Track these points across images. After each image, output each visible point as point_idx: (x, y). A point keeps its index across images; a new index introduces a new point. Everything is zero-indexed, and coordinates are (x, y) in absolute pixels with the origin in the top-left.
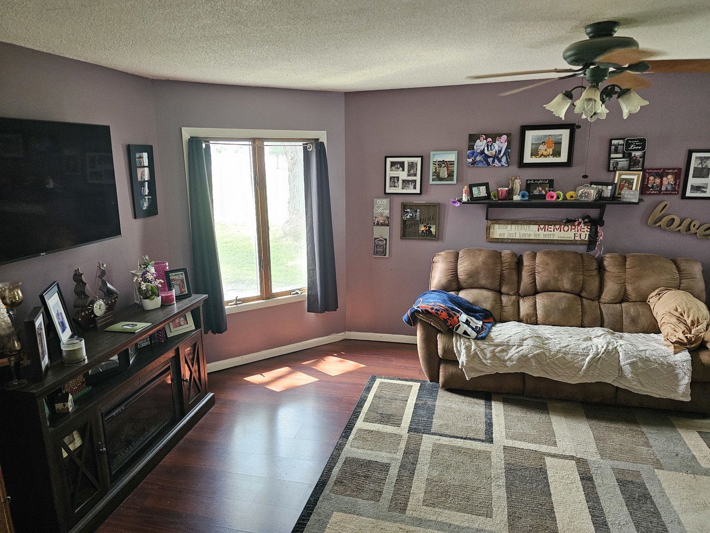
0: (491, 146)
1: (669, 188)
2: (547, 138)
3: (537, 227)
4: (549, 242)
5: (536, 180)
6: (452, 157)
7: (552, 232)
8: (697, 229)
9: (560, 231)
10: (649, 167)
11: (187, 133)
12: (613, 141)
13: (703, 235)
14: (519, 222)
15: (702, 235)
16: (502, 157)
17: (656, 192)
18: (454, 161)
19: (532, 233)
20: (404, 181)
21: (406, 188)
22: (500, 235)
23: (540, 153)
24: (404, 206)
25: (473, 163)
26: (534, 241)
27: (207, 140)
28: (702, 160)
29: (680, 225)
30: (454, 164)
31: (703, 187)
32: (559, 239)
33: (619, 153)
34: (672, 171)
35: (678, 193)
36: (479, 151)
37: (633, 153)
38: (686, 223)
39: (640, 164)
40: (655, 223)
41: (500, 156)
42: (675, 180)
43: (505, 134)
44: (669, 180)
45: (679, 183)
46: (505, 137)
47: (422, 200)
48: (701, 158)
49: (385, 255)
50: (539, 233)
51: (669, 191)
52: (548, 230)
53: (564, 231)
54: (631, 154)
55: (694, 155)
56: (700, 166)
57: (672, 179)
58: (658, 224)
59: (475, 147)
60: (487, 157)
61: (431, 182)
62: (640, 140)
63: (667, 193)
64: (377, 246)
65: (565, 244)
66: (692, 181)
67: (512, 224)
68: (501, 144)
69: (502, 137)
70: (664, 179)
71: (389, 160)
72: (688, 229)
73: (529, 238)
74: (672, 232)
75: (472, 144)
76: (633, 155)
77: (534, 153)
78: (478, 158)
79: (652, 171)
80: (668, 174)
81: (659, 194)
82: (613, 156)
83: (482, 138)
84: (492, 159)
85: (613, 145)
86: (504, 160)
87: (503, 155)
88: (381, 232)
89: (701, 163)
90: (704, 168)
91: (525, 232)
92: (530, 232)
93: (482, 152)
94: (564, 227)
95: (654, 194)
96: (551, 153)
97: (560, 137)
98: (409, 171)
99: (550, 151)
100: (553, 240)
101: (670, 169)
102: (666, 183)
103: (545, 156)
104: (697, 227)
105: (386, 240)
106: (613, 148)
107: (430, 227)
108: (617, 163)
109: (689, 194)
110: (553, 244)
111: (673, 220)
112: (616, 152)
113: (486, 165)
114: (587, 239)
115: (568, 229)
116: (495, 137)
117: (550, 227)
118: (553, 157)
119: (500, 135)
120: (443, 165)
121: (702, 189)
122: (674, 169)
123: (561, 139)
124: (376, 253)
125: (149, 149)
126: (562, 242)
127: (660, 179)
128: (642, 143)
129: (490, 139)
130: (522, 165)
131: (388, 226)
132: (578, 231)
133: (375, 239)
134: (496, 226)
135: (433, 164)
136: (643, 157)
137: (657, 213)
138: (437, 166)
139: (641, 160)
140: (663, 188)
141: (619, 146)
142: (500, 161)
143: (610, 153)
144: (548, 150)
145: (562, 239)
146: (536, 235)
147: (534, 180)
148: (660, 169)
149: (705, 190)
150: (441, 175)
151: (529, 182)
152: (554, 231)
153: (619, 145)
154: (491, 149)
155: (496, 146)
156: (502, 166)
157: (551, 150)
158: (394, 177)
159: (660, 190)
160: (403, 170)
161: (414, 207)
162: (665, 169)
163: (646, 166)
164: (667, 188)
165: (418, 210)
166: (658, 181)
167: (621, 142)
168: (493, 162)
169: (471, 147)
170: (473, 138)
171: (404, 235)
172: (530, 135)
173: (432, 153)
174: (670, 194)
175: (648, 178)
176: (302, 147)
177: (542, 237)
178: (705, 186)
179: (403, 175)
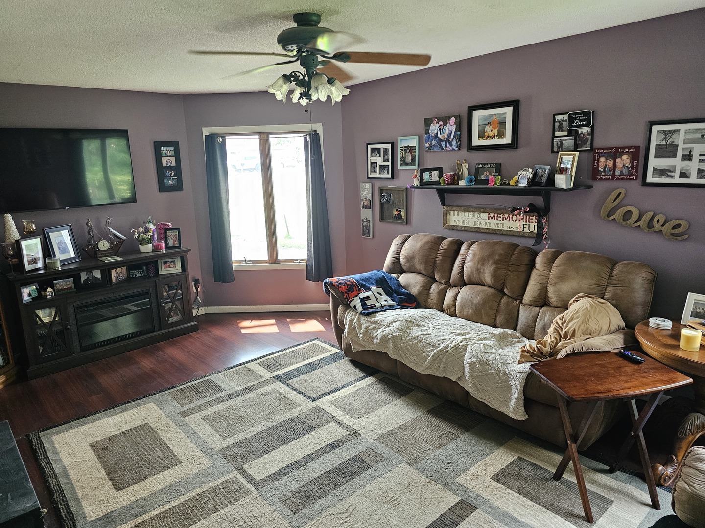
0: (442, 129)
1: (625, 171)
2: (492, 118)
3: (487, 215)
4: (498, 232)
5: (484, 164)
6: (413, 142)
7: (502, 222)
8: (663, 226)
9: (509, 221)
10: (599, 147)
11: (206, 131)
12: (556, 117)
13: (671, 234)
14: (470, 209)
15: (669, 234)
16: (452, 140)
17: (608, 177)
18: (415, 147)
19: (483, 221)
20: (381, 166)
21: (383, 173)
22: (456, 222)
23: (486, 135)
24: (381, 191)
25: (430, 147)
26: (484, 231)
27: (223, 136)
28: (666, 135)
29: (638, 220)
30: (415, 149)
31: (670, 171)
32: (509, 229)
33: (564, 130)
34: (627, 150)
35: (636, 179)
36: (433, 135)
37: (580, 130)
38: (647, 217)
39: (589, 142)
40: (608, 216)
41: (451, 140)
42: (632, 162)
43: (453, 117)
44: (625, 160)
45: (637, 165)
46: (453, 119)
47: (393, 185)
48: (664, 131)
49: (369, 236)
50: (489, 221)
51: (625, 176)
52: (497, 219)
53: (512, 220)
54: (577, 131)
55: (655, 128)
56: (664, 143)
57: (628, 161)
58: (612, 218)
59: (430, 132)
60: (441, 140)
61: (399, 167)
62: (585, 114)
63: (622, 178)
64: (364, 227)
65: (514, 235)
66: (654, 162)
67: (465, 211)
68: (451, 127)
69: (451, 120)
70: (618, 160)
71: (370, 146)
72: (650, 225)
73: (480, 227)
74: (629, 226)
75: (427, 128)
76: (580, 133)
77: (481, 136)
78: (433, 143)
79: (602, 151)
80: (622, 154)
81: (613, 179)
82: (557, 134)
83: (435, 122)
84: (444, 143)
85: (557, 122)
86: (454, 143)
87: (453, 139)
88: (366, 214)
89: (665, 138)
90: (670, 145)
91: (477, 220)
92: (480, 221)
93: (436, 136)
94: (512, 217)
95: (606, 179)
96: (496, 134)
97: (504, 116)
98: (384, 157)
99: (496, 132)
100: (501, 230)
101: (624, 148)
102: (621, 166)
103: (491, 137)
104: (661, 222)
105: (369, 221)
106: (557, 124)
107: (400, 211)
108: (561, 142)
109: (650, 179)
110: (502, 234)
111: (630, 212)
112: (561, 129)
113: (440, 149)
114: (536, 231)
115: (517, 219)
116: (444, 119)
117: (499, 215)
118: (499, 138)
119: (449, 118)
120: (408, 150)
121: (669, 173)
122: (629, 148)
123: (506, 118)
124: (363, 234)
125: (175, 145)
126: (511, 234)
127: (613, 161)
128: (588, 118)
129: (441, 123)
130: (471, 148)
131: (371, 208)
132: (526, 222)
133: (363, 220)
134: (452, 212)
135: (401, 149)
136: (592, 133)
137: (610, 204)
138: (403, 151)
139: (589, 137)
140: (617, 172)
141: (564, 123)
142: (451, 145)
143: (554, 132)
144: (494, 130)
145: (511, 230)
146: (486, 224)
147: (482, 164)
148: (612, 148)
149: (672, 174)
150: (407, 161)
151: (477, 166)
152: (503, 220)
153: (563, 121)
154: (443, 132)
155: (447, 129)
156: (453, 149)
157: (496, 130)
158: (374, 163)
159: (614, 175)
160: (380, 156)
161: (389, 192)
162: (617, 148)
163: (596, 145)
164: (621, 172)
165: (392, 195)
166: (610, 163)
167: (566, 117)
168: (446, 145)
169: (427, 132)
170: (428, 122)
171: (382, 218)
172: (477, 115)
173: (399, 139)
174: (626, 179)
175: (598, 160)
176: (303, 138)
177: (492, 227)
178: (672, 170)
179: (379, 161)
